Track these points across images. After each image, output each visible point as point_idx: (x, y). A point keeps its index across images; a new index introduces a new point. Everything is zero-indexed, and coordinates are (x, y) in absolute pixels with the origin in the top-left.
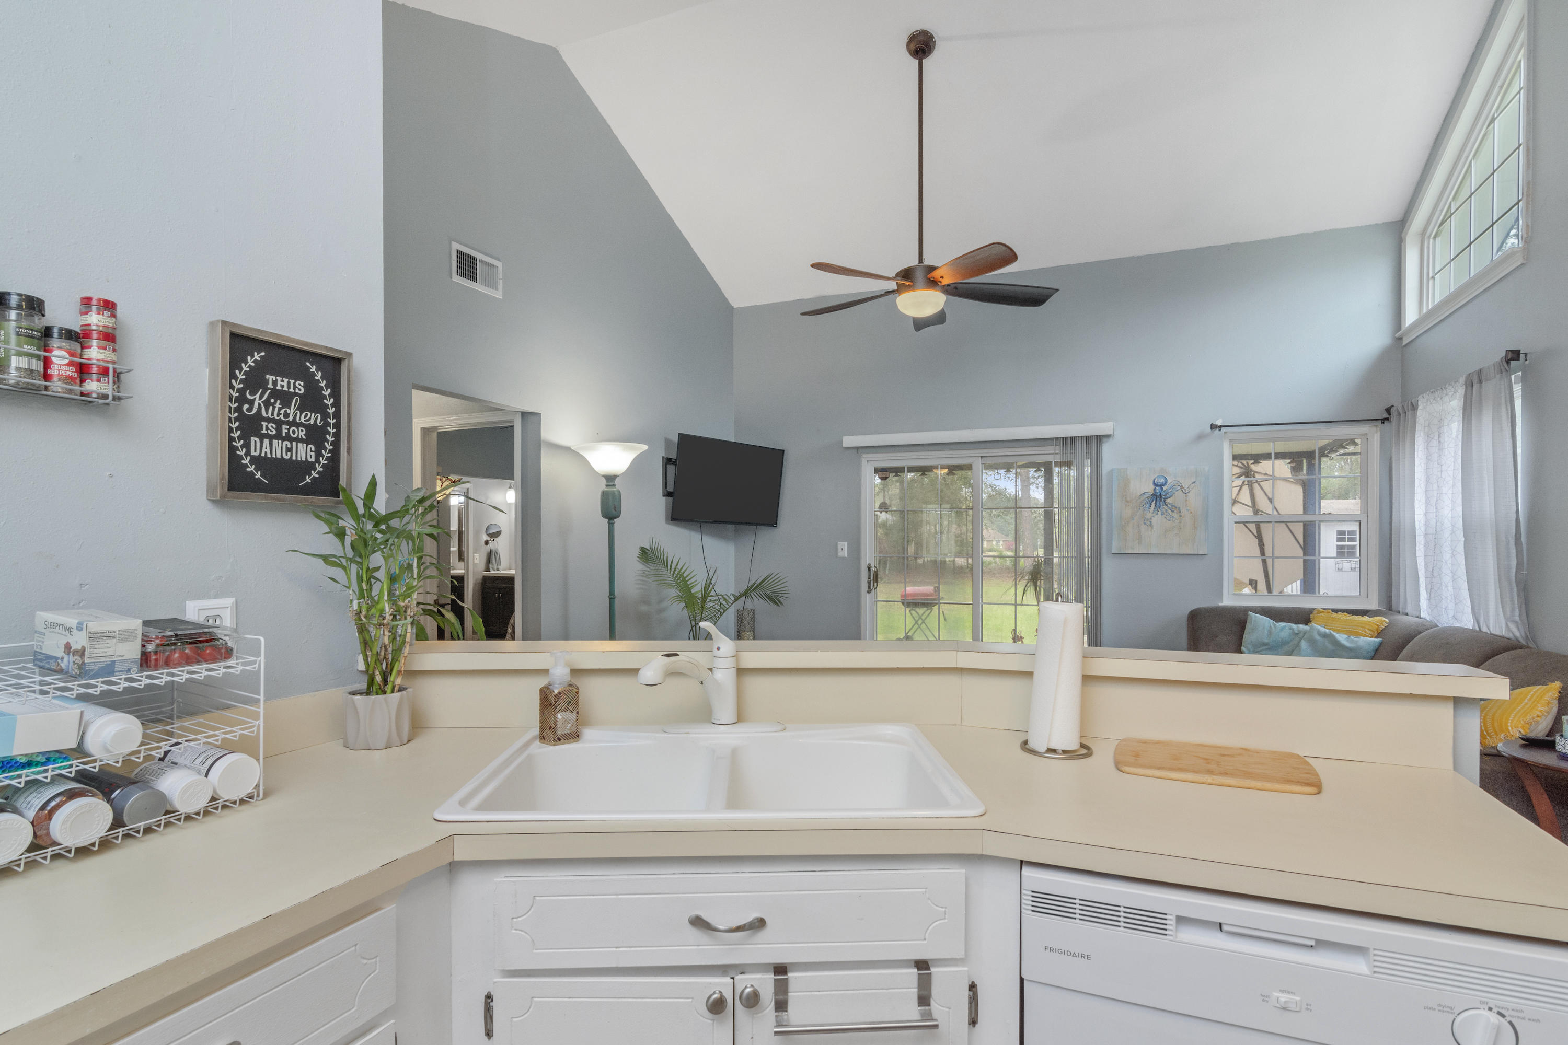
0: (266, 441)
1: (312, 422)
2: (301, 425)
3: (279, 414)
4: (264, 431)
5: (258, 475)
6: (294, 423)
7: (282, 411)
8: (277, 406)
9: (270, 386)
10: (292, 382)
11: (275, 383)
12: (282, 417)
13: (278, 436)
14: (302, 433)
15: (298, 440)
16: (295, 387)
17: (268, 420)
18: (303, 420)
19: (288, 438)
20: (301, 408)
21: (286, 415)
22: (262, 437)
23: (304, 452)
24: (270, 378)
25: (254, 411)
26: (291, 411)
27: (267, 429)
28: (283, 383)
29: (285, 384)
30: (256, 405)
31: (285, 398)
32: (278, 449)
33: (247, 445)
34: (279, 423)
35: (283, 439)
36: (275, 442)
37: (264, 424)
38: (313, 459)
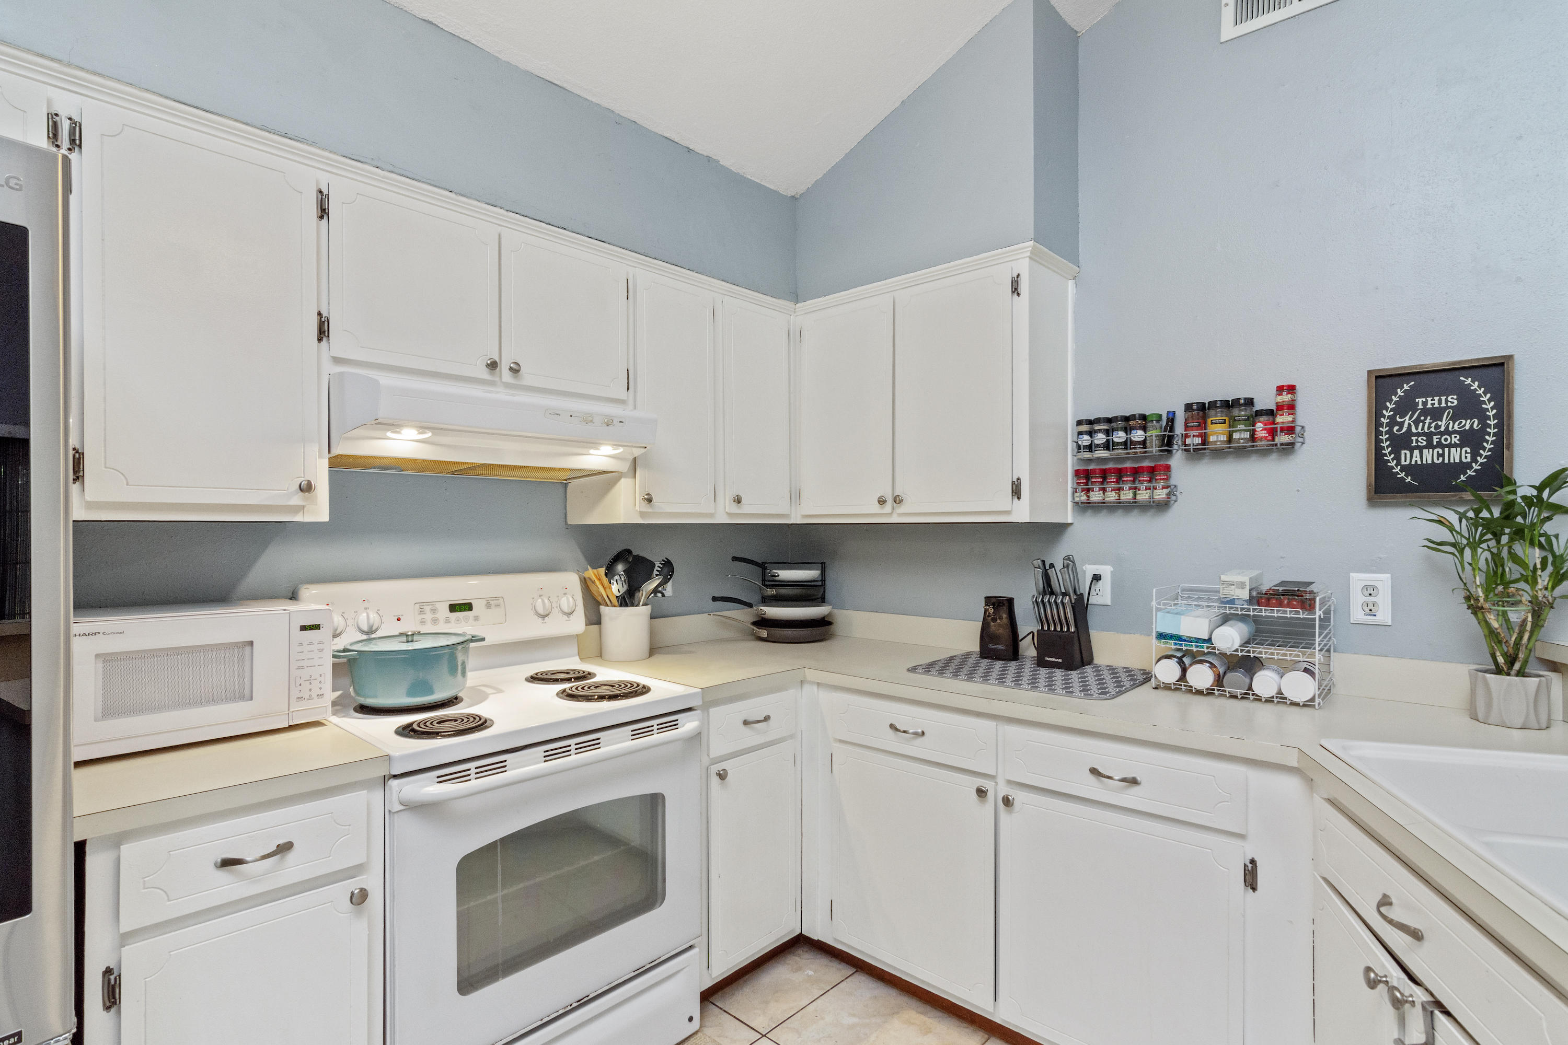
0: (1416, 452)
1: (1467, 427)
2: (1455, 432)
3: (1429, 428)
4: (1414, 444)
5: (1409, 479)
6: (1447, 432)
7: (1433, 425)
8: (1428, 421)
9: (1420, 406)
10: (1443, 398)
11: (1425, 404)
12: (1432, 430)
13: (1430, 445)
14: (1455, 439)
15: (1450, 446)
16: (1447, 401)
17: (1418, 435)
18: (1456, 427)
19: (1440, 445)
20: (1454, 419)
21: (1437, 427)
22: (1412, 450)
23: (1456, 455)
24: (1420, 401)
25: (1404, 429)
26: (1443, 424)
27: (1417, 441)
28: (1433, 402)
29: (1436, 402)
30: (1406, 425)
31: (1436, 414)
32: (1429, 456)
33: (1398, 458)
34: (1429, 436)
35: (1434, 447)
36: (1425, 451)
37: (1414, 438)
38: (1469, 460)
